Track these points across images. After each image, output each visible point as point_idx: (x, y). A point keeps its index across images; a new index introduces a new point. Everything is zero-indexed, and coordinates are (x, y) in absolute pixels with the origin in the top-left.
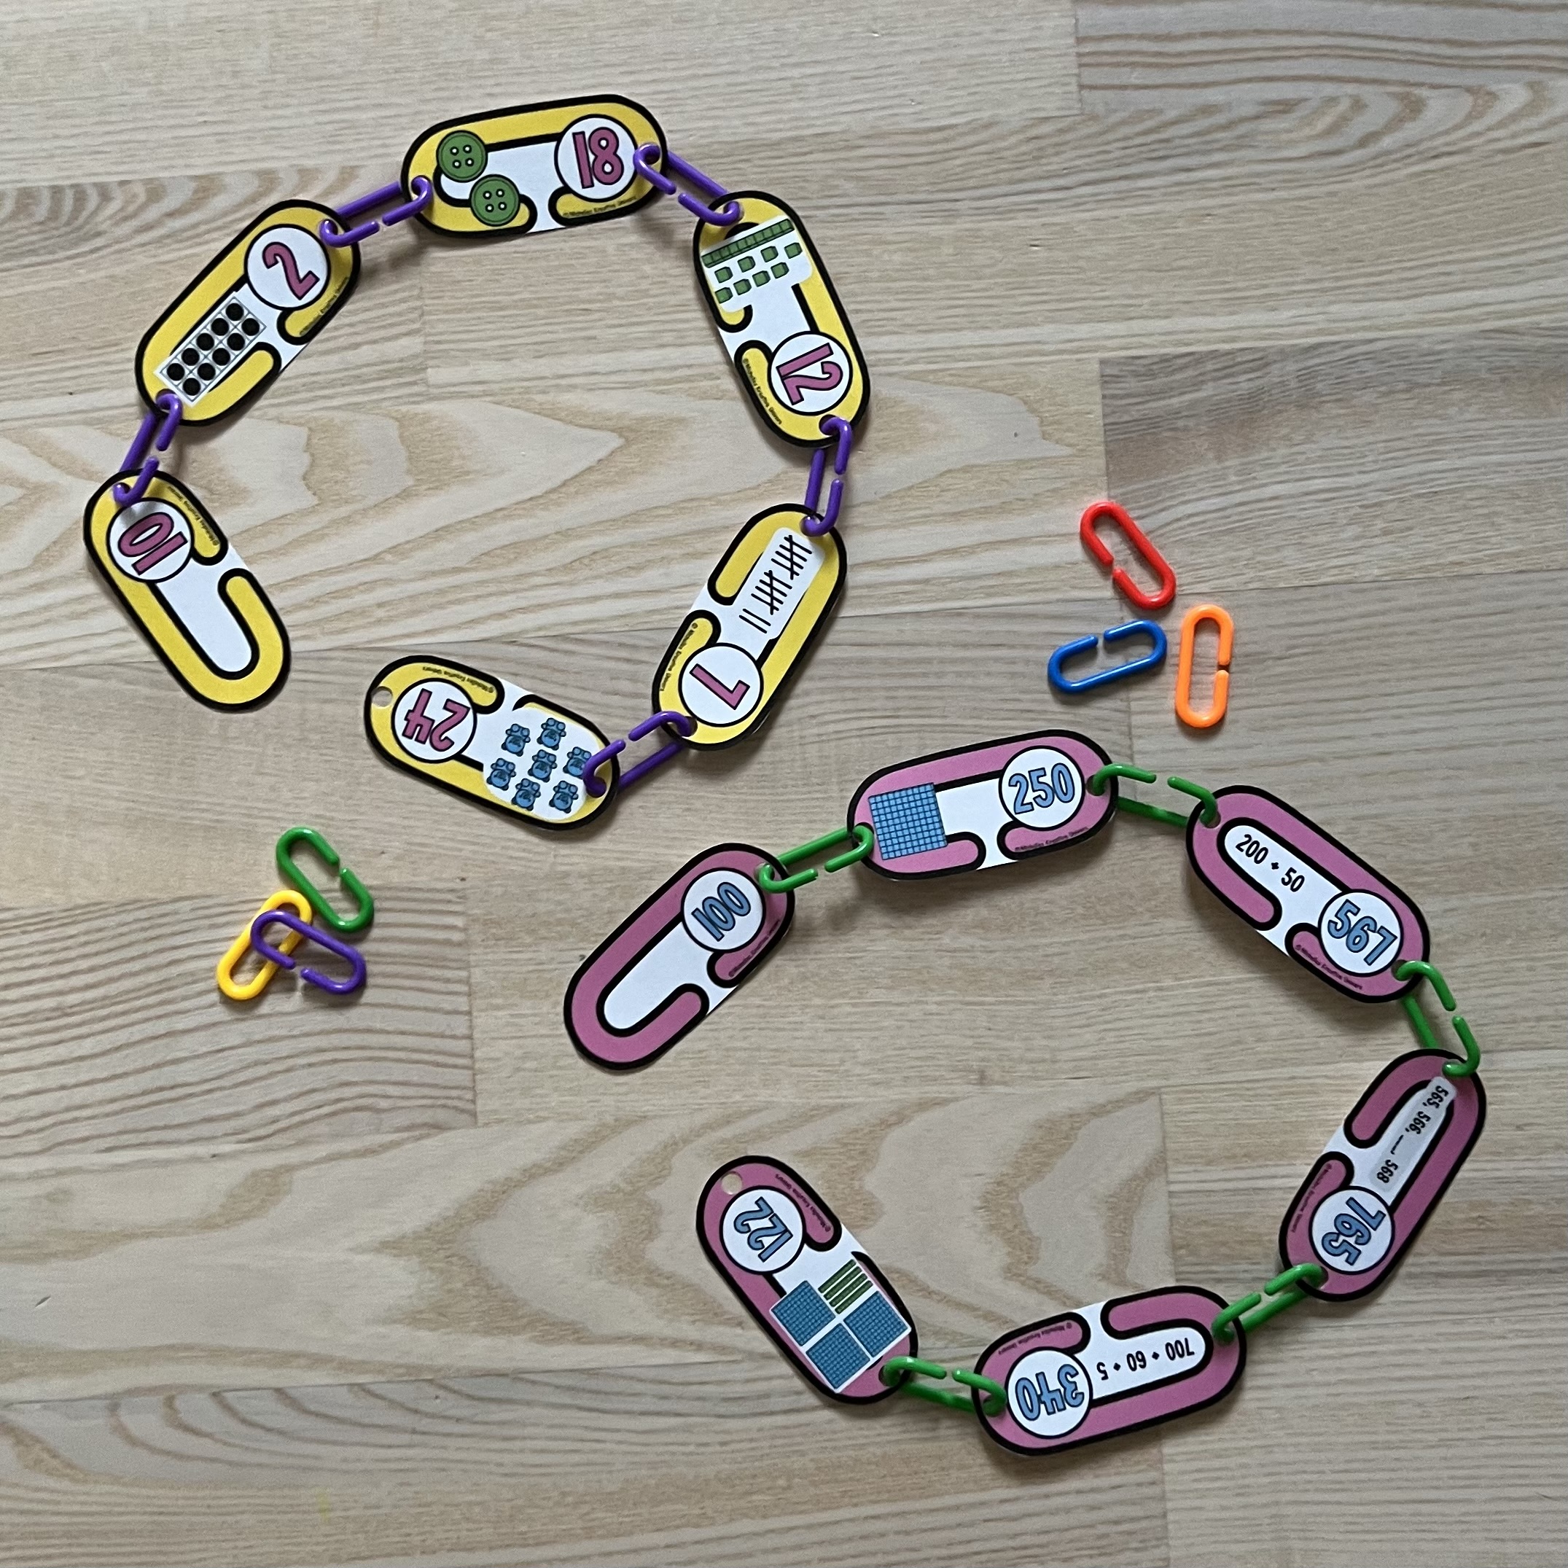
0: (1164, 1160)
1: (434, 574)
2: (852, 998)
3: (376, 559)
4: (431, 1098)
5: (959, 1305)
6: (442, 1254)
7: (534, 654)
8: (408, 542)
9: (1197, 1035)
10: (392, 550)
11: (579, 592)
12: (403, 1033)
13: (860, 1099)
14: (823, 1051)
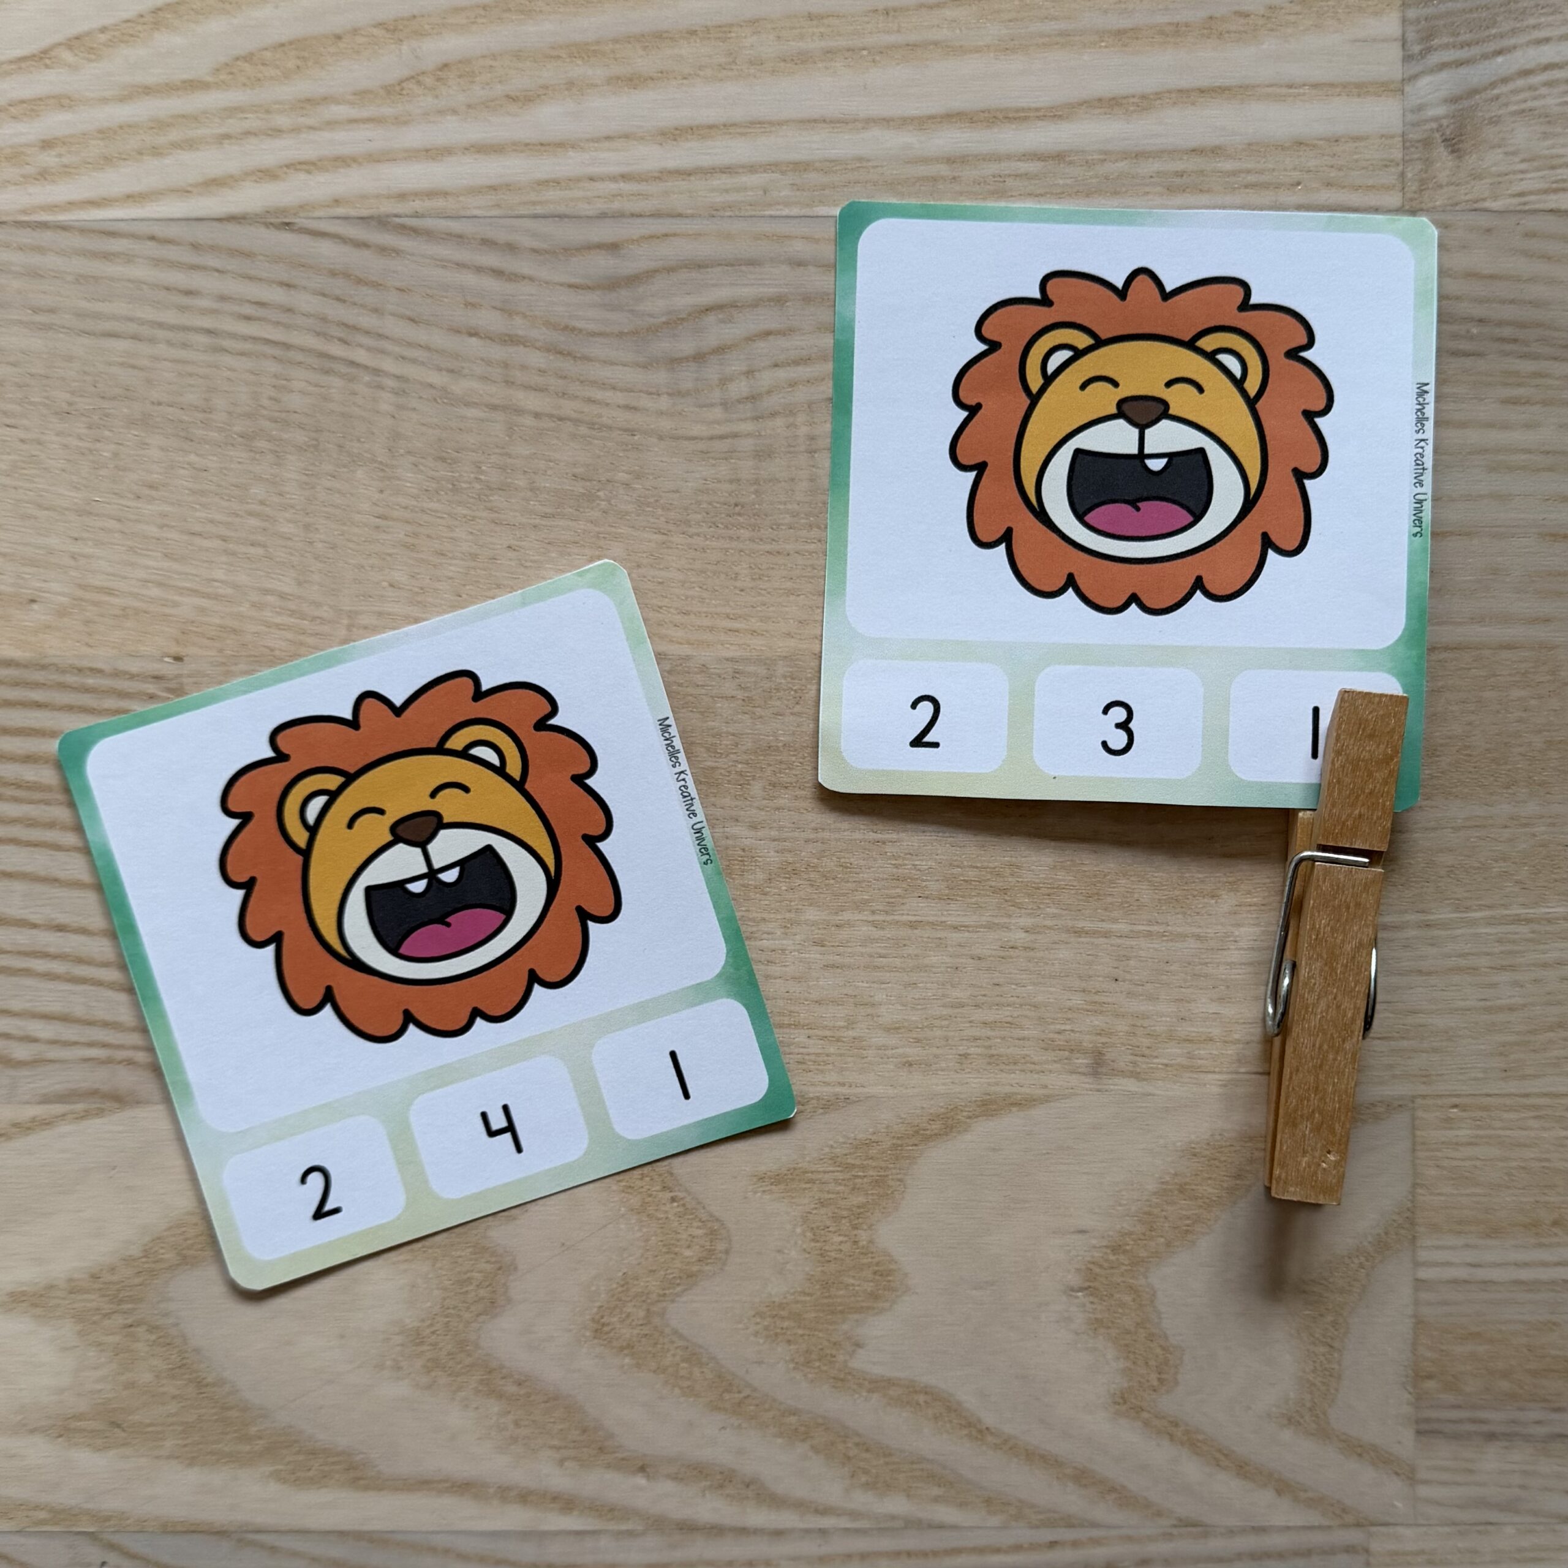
0: (1413, 1224)
1: (147, 91)
2: (873, 912)
3: (43, 58)
4: (105, 1045)
5: (1034, 1457)
6: (119, 1320)
7: (326, 250)
8: (103, 30)
9: (1488, 1010)
10: (74, 42)
11: (414, 137)
12: (60, 928)
13: (878, 1090)
14: (818, 1002)
